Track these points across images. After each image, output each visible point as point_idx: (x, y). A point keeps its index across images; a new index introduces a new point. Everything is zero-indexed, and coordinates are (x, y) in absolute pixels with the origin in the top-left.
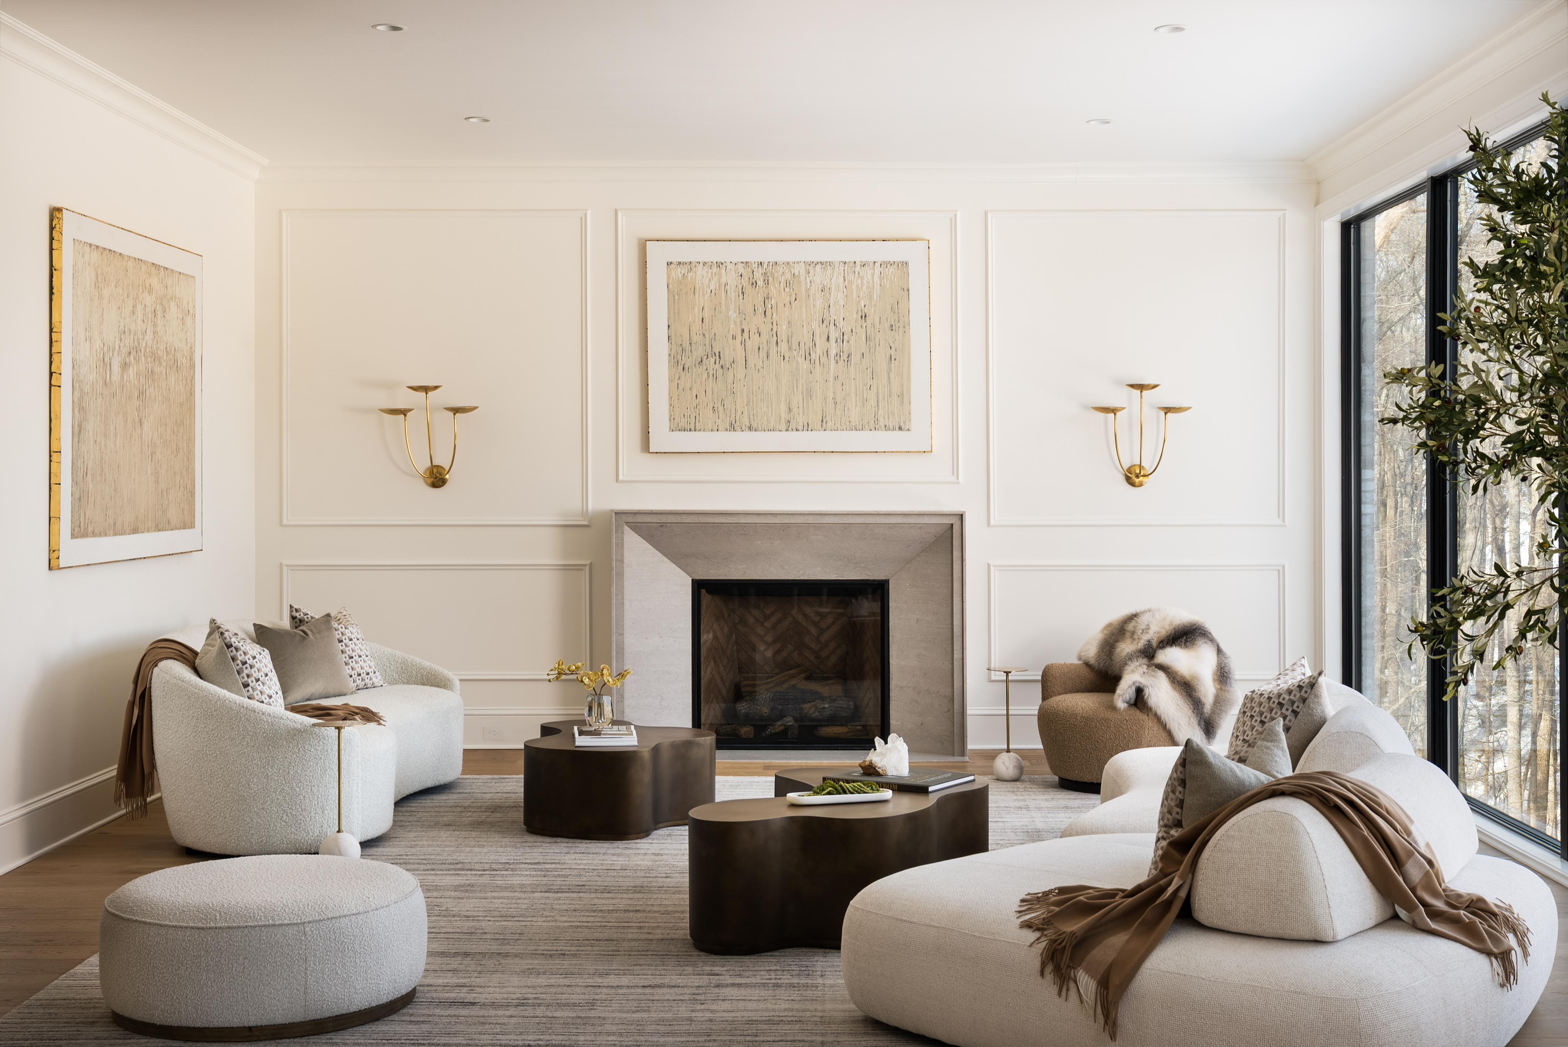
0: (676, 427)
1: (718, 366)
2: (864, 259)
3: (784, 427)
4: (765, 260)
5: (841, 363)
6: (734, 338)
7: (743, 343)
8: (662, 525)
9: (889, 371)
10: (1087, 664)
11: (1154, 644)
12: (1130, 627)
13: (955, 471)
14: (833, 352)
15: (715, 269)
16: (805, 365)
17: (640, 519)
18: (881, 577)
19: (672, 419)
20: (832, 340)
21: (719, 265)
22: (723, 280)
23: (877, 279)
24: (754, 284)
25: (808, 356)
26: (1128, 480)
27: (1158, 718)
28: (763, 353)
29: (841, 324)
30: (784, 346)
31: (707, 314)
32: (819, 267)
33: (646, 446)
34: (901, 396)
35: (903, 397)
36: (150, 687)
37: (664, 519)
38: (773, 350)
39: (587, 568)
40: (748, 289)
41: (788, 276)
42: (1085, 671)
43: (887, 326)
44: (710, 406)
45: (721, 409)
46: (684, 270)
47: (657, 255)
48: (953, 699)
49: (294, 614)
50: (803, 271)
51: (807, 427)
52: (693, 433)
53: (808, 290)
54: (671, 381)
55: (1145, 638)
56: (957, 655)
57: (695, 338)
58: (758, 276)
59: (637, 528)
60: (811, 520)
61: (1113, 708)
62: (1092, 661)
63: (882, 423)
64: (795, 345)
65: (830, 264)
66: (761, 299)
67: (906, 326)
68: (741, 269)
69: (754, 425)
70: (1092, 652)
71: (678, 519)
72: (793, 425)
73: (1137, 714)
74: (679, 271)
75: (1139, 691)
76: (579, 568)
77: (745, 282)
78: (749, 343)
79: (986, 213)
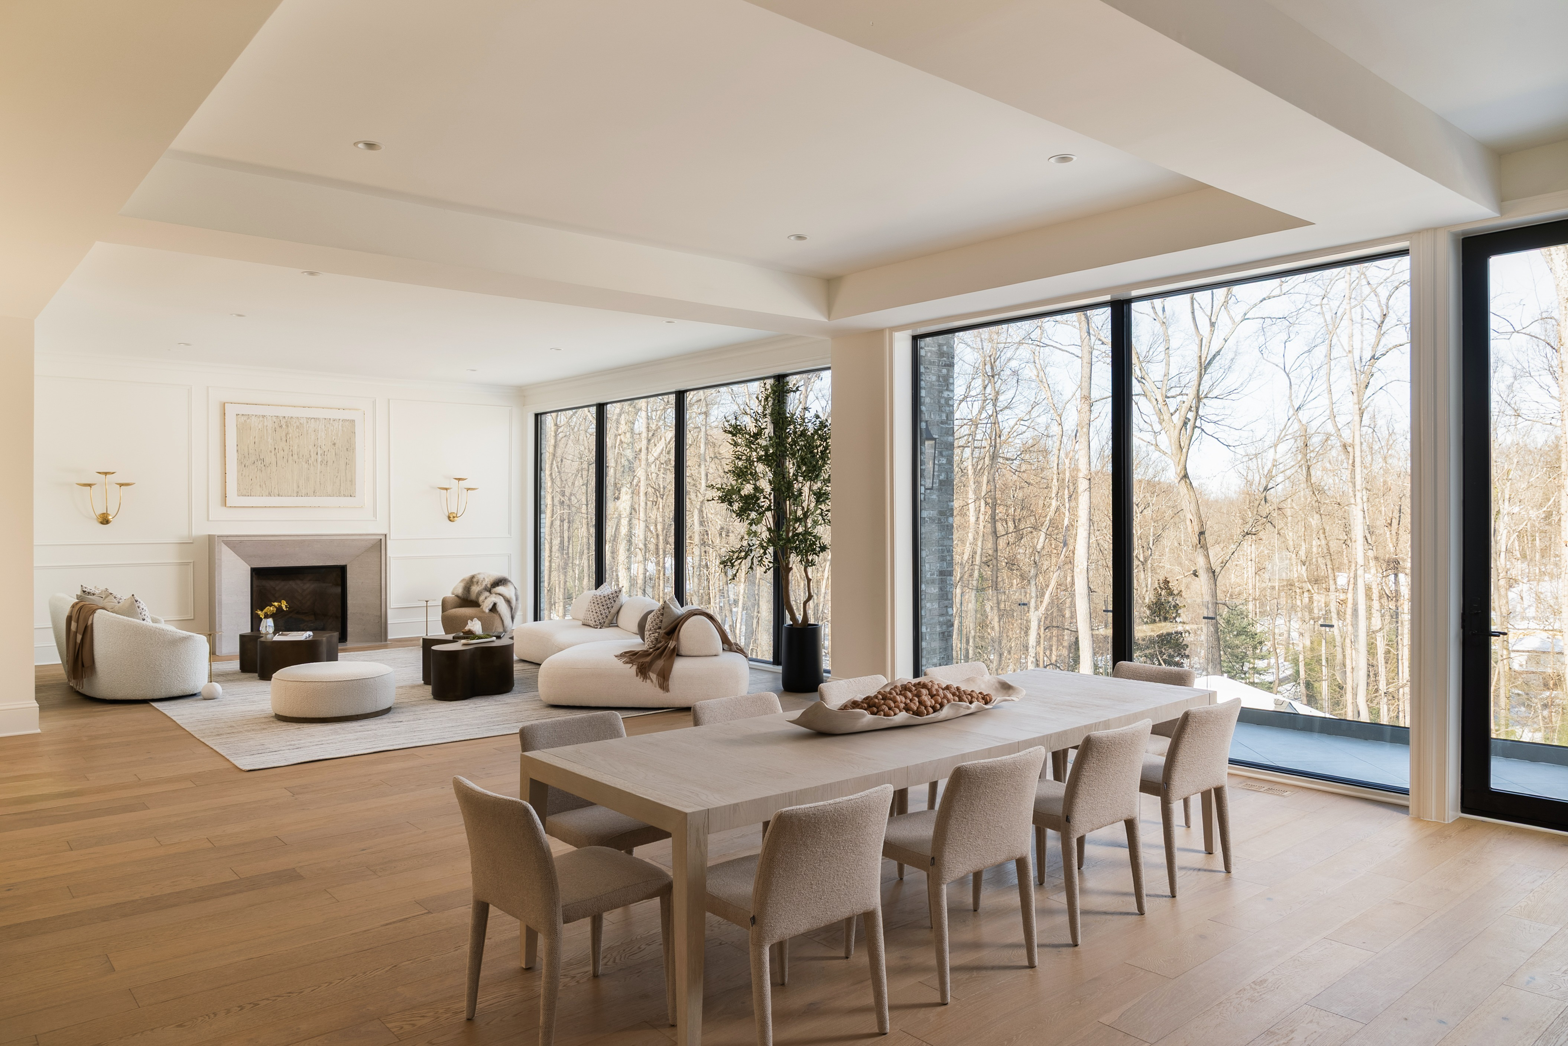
0: (241, 494)
1: (262, 465)
2: (335, 418)
3: (295, 495)
4: (286, 415)
5: (323, 465)
6: (271, 452)
7: (275, 455)
8: (241, 542)
9: (346, 469)
10: (457, 596)
11: (489, 586)
12: (475, 580)
13: (375, 515)
14: (319, 460)
15: (261, 419)
16: (306, 466)
17: (230, 539)
18: (344, 564)
19: (239, 490)
20: (319, 454)
21: (263, 416)
22: (265, 424)
23: (340, 427)
24: (281, 427)
25: (307, 462)
26: (449, 517)
27: (500, 615)
28: (285, 460)
29: (323, 447)
30: (295, 457)
31: (256, 441)
32: (313, 420)
33: (224, 503)
34: (351, 481)
35: (352, 482)
36: (92, 624)
37: (242, 539)
38: (290, 458)
39: (192, 564)
40: (278, 429)
41: (298, 424)
42: (456, 598)
43: (345, 449)
44: (259, 484)
45: (264, 486)
46: (245, 418)
47: (231, 411)
48: (381, 617)
49: (84, 589)
50: (305, 421)
51: (307, 495)
52: (249, 497)
53: (307, 431)
54: (238, 472)
55: (484, 584)
56: (383, 597)
57: (251, 451)
58: (283, 423)
59: (227, 543)
60: (316, 538)
61: (484, 612)
62: (460, 595)
63: (342, 494)
64: (301, 456)
65: (318, 419)
66: (284, 434)
67: (354, 449)
68: (275, 420)
69: (281, 494)
70: (460, 591)
71: (250, 539)
72: (300, 494)
73: (492, 614)
74: (242, 419)
75: (495, 605)
76: (187, 564)
77: (276, 425)
78: (278, 455)
79: (389, 400)
